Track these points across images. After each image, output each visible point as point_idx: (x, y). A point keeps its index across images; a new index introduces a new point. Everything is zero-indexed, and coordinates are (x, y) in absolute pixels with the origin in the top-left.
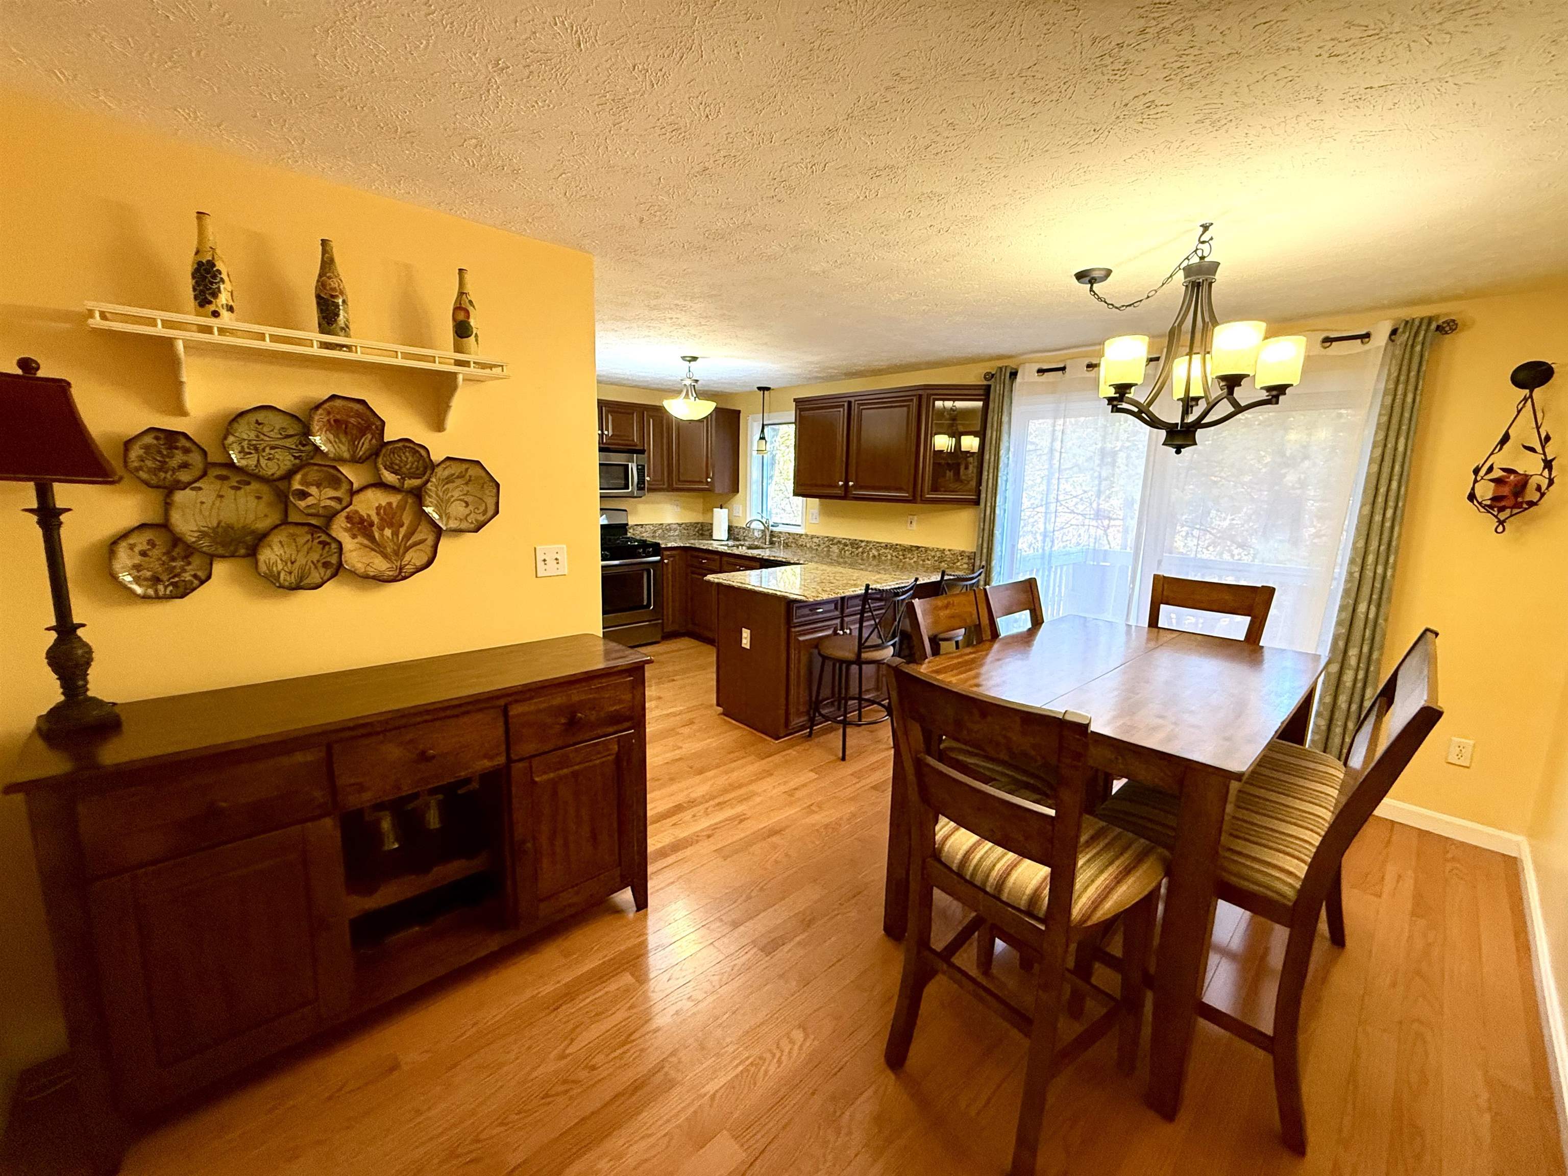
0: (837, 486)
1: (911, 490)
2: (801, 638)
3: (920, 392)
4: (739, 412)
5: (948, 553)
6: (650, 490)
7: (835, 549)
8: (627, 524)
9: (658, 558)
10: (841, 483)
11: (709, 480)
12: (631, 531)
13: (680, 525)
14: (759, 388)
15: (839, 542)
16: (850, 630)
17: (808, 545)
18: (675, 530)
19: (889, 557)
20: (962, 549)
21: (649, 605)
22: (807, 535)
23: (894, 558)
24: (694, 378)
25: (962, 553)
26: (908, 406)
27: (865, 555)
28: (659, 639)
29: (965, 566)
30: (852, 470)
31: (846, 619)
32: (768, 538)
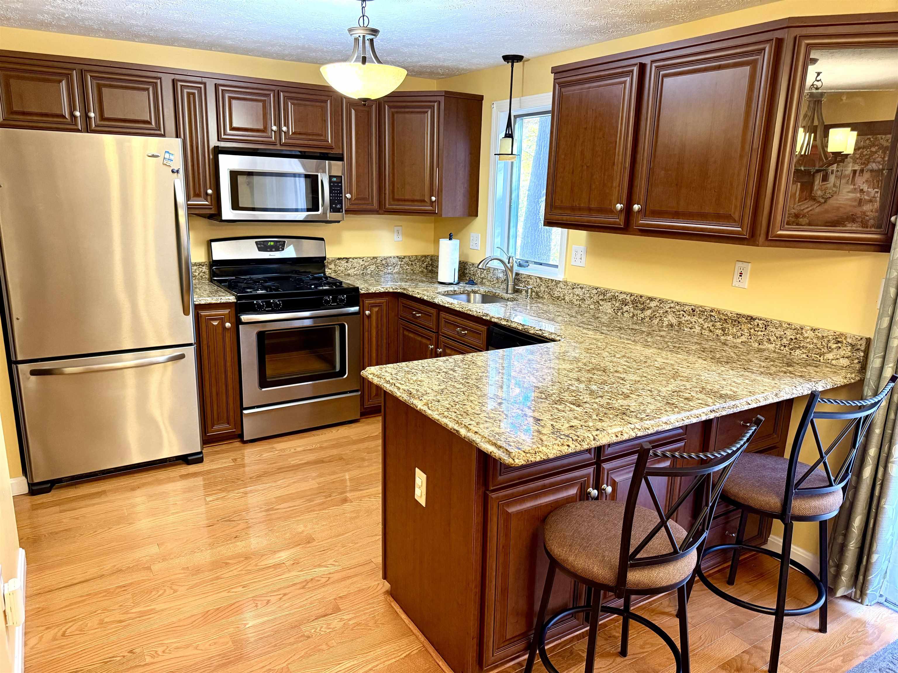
0: (611, 211)
1: (747, 220)
2: (512, 510)
3: (778, 34)
4: (480, 99)
5: (810, 334)
6: (348, 211)
7: (607, 307)
8: (324, 258)
9: (356, 309)
10: (619, 206)
11: (433, 199)
12: (332, 266)
13: (401, 258)
14: (506, 58)
15: (614, 298)
16: (614, 484)
17: (567, 298)
18: (394, 265)
19: (697, 329)
20: (840, 329)
21: (342, 372)
22: (566, 283)
23: (706, 333)
24: (371, 26)
25: (839, 339)
26: (753, 64)
27: (656, 321)
28: (359, 418)
29: (845, 362)
30: (641, 183)
31: (606, 466)
32: (511, 283)
